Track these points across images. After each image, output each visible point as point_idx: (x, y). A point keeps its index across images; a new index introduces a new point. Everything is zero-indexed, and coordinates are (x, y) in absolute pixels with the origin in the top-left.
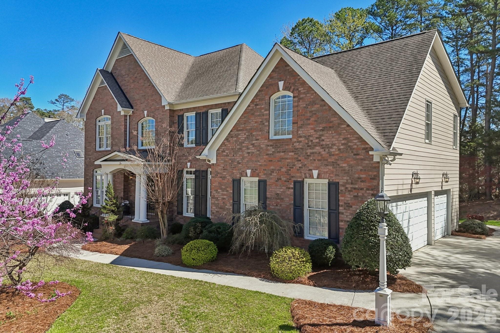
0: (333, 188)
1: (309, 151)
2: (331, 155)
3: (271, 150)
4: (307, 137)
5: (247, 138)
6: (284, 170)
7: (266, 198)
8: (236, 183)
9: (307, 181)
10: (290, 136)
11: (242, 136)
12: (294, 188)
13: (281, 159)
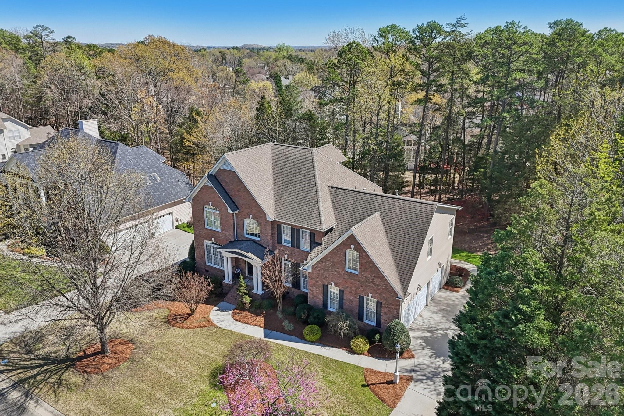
0: (379, 304)
1: (367, 284)
2: (378, 289)
3: (346, 277)
4: (367, 277)
5: (332, 266)
6: (354, 289)
7: (343, 299)
8: (325, 287)
9: (366, 297)
10: (357, 273)
11: (329, 264)
12: (359, 299)
13: (352, 283)
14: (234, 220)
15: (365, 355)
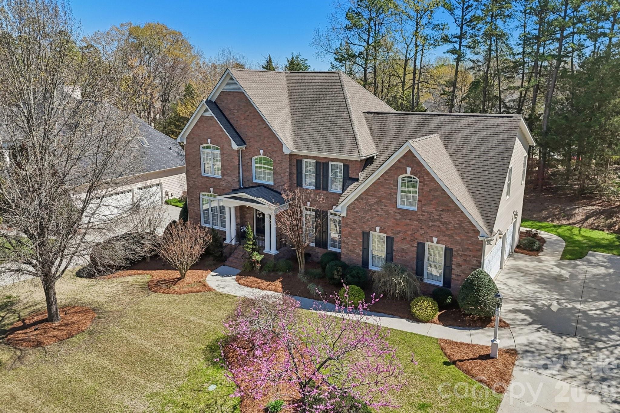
0: (448, 252)
1: (431, 223)
2: (448, 229)
3: (398, 217)
4: (430, 213)
5: (377, 203)
6: (409, 233)
7: (392, 250)
8: (365, 236)
9: (427, 244)
10: (415, 209)
11: (372, 201)
12: (418, 247)
13: (407, 225)
14: (239, 159)
15: (434, 322)
